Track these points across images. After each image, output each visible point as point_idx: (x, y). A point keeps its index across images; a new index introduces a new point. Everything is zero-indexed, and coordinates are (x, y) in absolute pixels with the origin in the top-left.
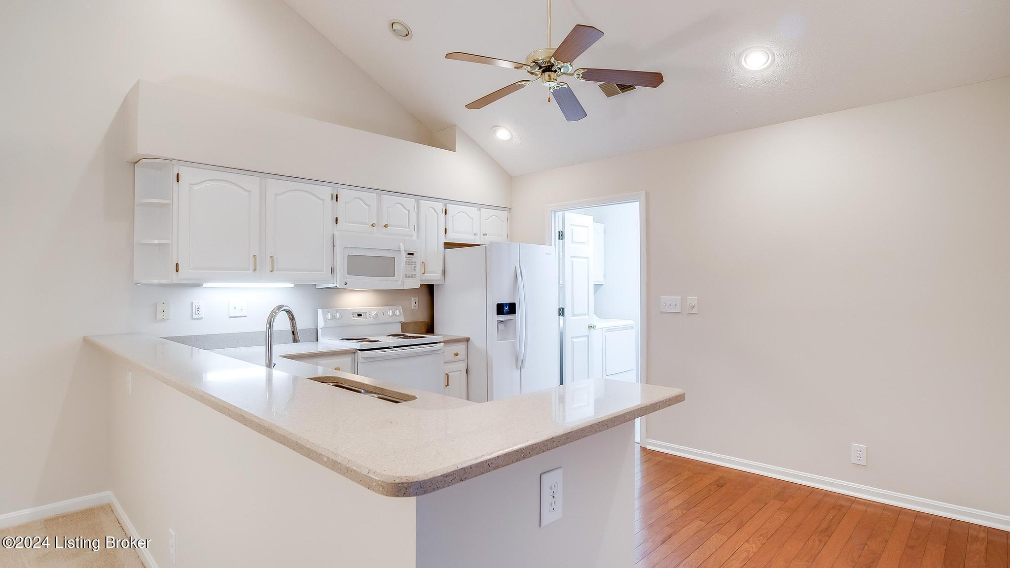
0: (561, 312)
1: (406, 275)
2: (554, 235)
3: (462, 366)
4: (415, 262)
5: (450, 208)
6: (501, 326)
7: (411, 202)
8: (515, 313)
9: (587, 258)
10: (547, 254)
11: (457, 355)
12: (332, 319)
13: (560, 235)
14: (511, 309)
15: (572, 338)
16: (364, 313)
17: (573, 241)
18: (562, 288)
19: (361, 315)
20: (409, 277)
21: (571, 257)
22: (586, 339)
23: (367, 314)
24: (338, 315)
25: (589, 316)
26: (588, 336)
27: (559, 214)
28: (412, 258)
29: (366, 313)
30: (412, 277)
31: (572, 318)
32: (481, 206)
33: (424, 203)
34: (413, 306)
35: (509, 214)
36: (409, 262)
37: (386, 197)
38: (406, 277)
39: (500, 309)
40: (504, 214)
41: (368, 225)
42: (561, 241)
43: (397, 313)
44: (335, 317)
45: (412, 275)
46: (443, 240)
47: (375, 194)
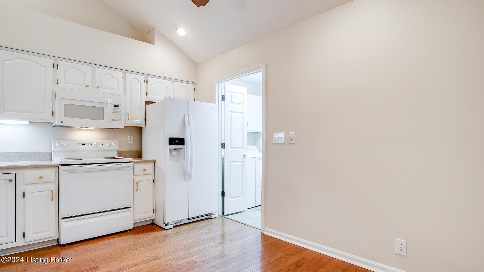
0: (223, 146)
1: (113, 119)
2: (218, 98)
3: (151, 178)
4: (120, 112)
5: (150, 79)
6: (174, 153)
7: (119, 74)
8: (184, 144)
9: (243, 113)
10: (210, 108)
11: (145, 170)
12: (60, 146)
13: (223, 98)
14: (181, 141)
15: (230, 162)
16: (87, 143)
17: (232, 102)
18: (223, 131)
19: (84, 145)
20: (115, 121)
21: (230, 112)
22: (241, 163)
23: (90, 145)
24: (65, 144)
25: (243, 149)
26: (243, 162)
27: (223, 84)
28: (118, 109)
29: (89, 143)
30: (118, 121)
31: (230, 150)
32: (173, 80)
33: (129, 76)
34: (129, 141)
35: (195, 87)
36: (115, 111)
37: (99, 70)
38: (113, 121)
39: (172, 141)
40: (192, 86)
41: (84, 86)
42: (223, 101)
43: (113, 144)
44: (63, 145)
45: (118, 119)
46: (145, 99)
47: (90, 67)
